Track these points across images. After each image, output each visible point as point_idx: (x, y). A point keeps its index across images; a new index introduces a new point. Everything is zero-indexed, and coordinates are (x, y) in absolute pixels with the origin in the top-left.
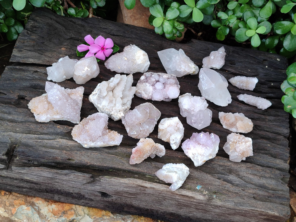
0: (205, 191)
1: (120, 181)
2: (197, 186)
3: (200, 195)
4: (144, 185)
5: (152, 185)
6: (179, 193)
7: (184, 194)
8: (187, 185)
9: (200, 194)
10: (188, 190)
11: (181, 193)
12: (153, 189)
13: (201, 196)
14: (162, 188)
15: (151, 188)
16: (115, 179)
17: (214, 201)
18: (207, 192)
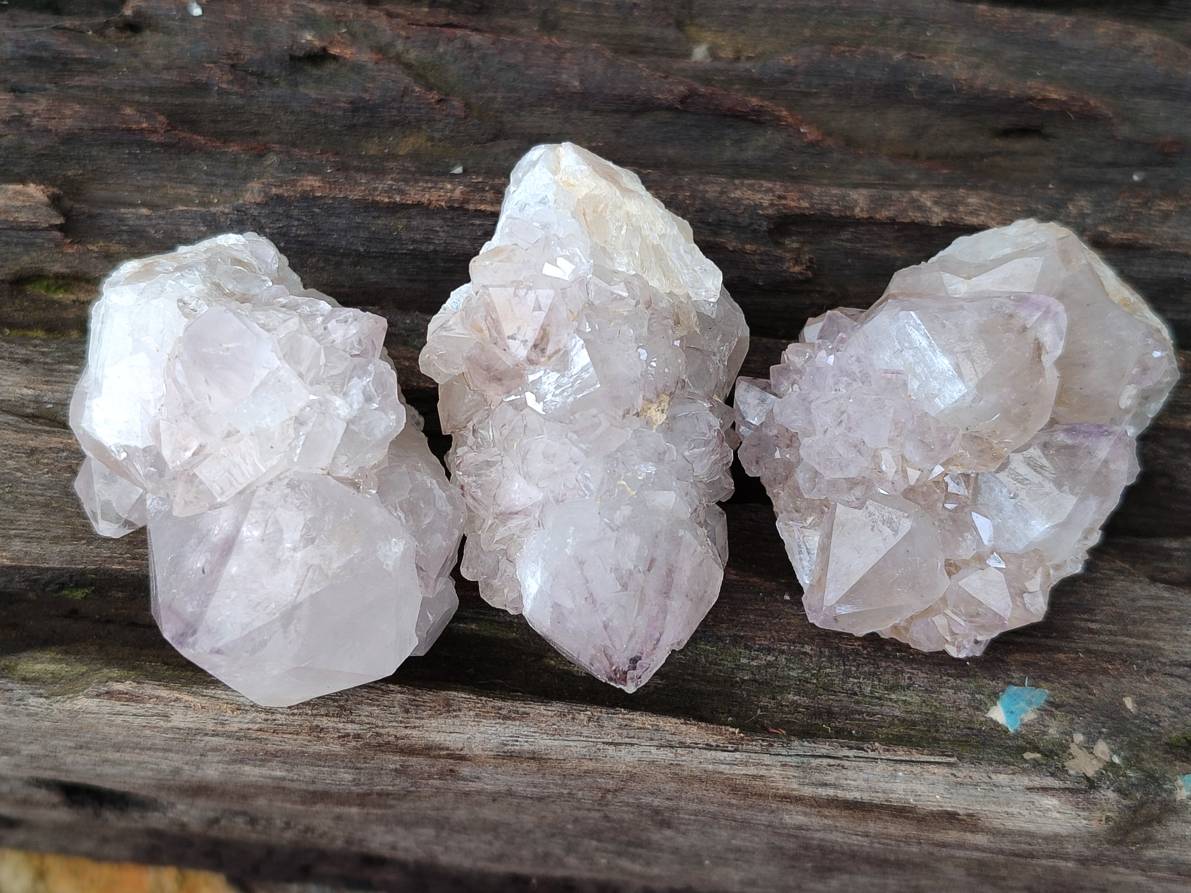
0: (1079, 738)
1: (166, 716)
2: (994, 697)
3: (1036, 797)
4: (437, 738)
5: (512, 728)
6: (808, 791)
7: (866, 797)
8: (892, 689)
9: (1038, 781)
10: (901, 754)
11: (835, 786)
12: (534, 765)
13: (1050, 802)
14: (624, 750)
15: (511, 756)
16: (110, 694)
17: (1176, 827)
18: (1102, 748)
